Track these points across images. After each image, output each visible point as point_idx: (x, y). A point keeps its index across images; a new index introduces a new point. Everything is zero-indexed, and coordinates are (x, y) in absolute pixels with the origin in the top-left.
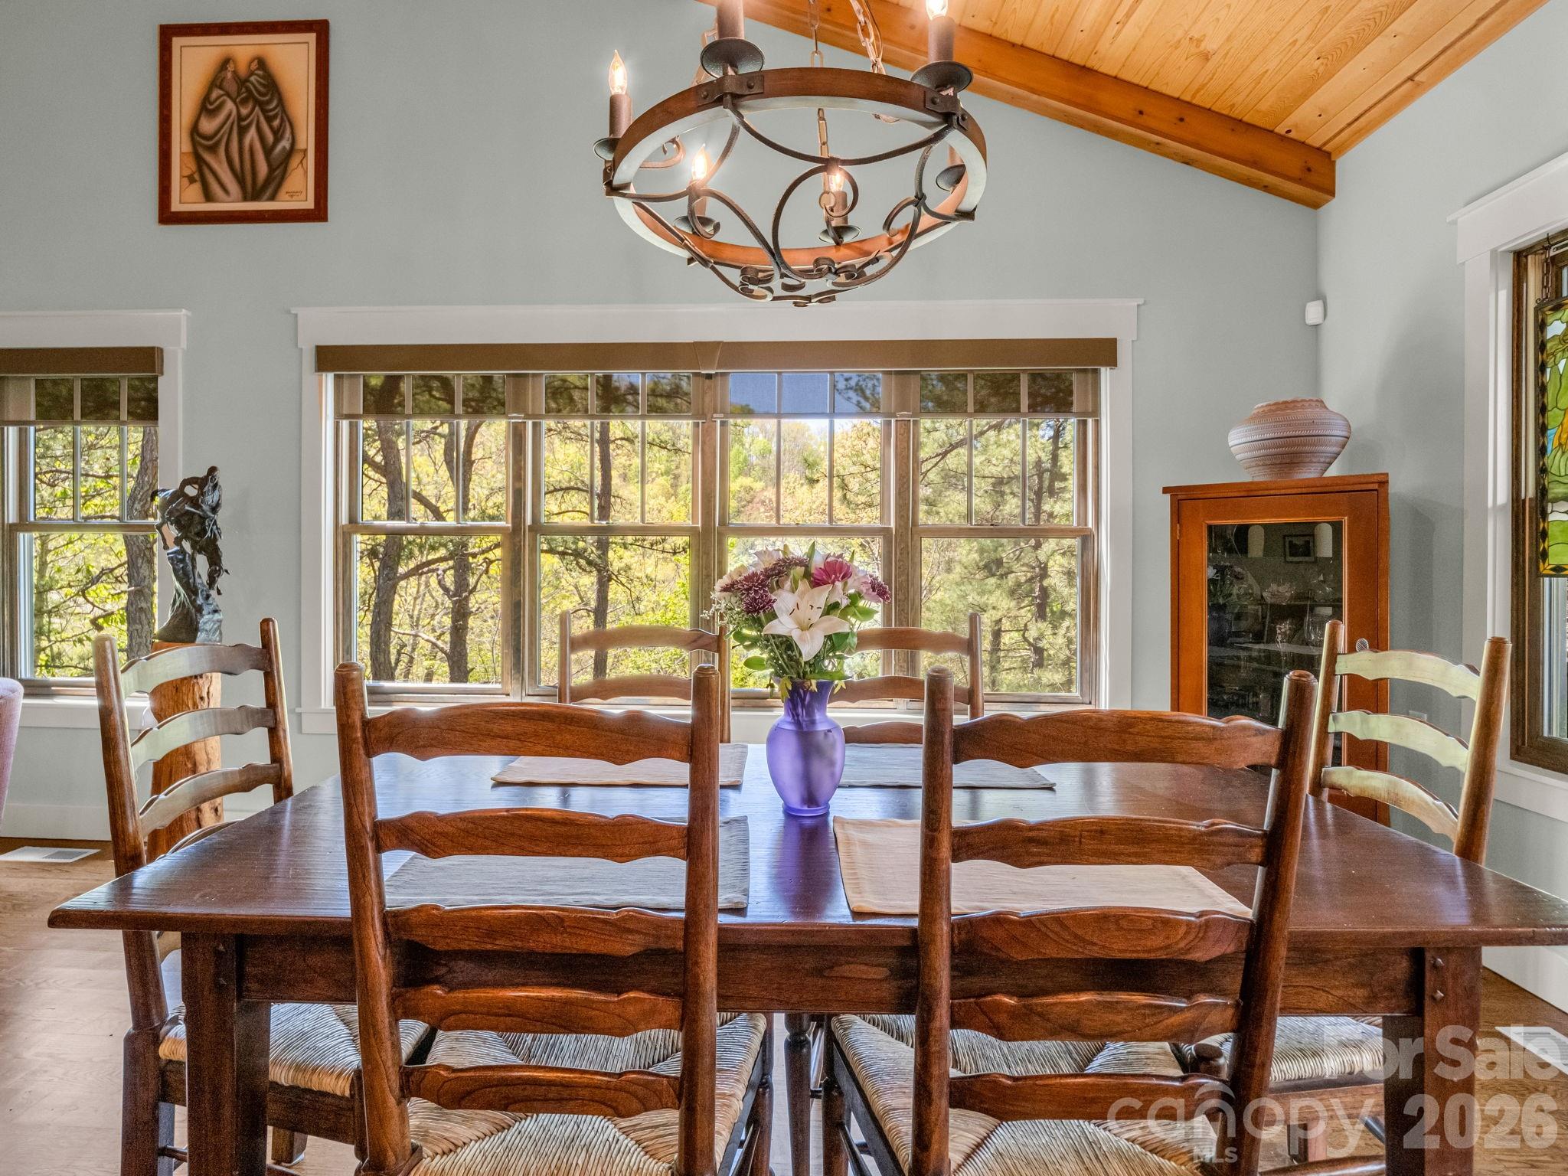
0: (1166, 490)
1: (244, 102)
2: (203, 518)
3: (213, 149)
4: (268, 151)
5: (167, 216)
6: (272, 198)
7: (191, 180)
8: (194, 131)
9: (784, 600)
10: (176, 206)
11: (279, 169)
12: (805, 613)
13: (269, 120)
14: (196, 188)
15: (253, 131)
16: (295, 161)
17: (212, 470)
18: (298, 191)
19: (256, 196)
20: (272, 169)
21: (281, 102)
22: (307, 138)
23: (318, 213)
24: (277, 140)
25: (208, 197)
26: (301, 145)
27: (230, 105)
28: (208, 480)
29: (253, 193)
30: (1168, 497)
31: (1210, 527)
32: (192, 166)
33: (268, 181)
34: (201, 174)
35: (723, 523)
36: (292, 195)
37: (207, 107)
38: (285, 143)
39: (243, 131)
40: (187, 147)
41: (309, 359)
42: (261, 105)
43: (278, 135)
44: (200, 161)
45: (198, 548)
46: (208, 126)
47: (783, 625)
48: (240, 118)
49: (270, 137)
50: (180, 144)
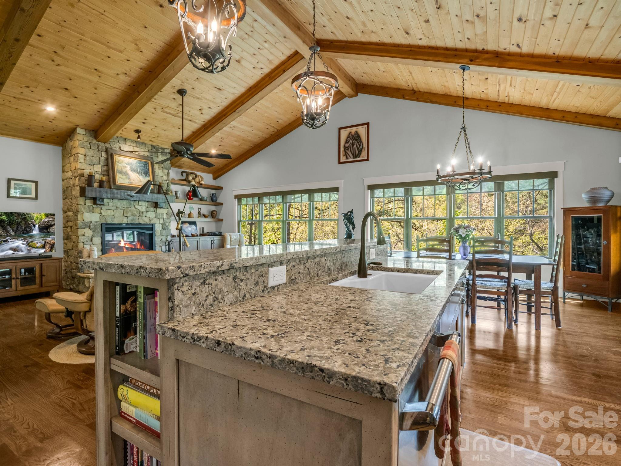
0: (561, 209)
1: (353, 140)
2: (351, 218)
3: (348, 149)
4: (358, 149)
5: (340, 163)
6: (359, 158)
7: (344, 156)
8: (345, 146)
9: (460, 230)
10: (341, 161)
11: (360, 152)
12: (463, 232)
13: (358, 143)
14: (345, 157)
15: (355, 145)
16: (363, 150)
17: (352, 210)
18: (364, 156)
19: (356, 157)
20: (359, 152)
21: (360, 139)
22: (365, 145)
23: (368, 159)
24: (360, 147)
25: (347, 158)
26: (364, 147)
27: (351, 141)
28: (351, 212)
29: (355, 157)
30: (562, 210)
31: (572, 217)
32: (344, 153)
33: (358, 154)
34: (346, 155)
35: (454, 216)
36: (362, 156)
37: (347, 142)
38: (361, 147)
39: (353, 145)
40: (343, 150)
41: (366, 188)
42: (357, 140)
43: (360, 145)
44: (346, 152)
45: (350, 223)
46: (347, 145)
47: (460, 233)
48: (353, 143)
49: (358, 146)
50: (342, 149)
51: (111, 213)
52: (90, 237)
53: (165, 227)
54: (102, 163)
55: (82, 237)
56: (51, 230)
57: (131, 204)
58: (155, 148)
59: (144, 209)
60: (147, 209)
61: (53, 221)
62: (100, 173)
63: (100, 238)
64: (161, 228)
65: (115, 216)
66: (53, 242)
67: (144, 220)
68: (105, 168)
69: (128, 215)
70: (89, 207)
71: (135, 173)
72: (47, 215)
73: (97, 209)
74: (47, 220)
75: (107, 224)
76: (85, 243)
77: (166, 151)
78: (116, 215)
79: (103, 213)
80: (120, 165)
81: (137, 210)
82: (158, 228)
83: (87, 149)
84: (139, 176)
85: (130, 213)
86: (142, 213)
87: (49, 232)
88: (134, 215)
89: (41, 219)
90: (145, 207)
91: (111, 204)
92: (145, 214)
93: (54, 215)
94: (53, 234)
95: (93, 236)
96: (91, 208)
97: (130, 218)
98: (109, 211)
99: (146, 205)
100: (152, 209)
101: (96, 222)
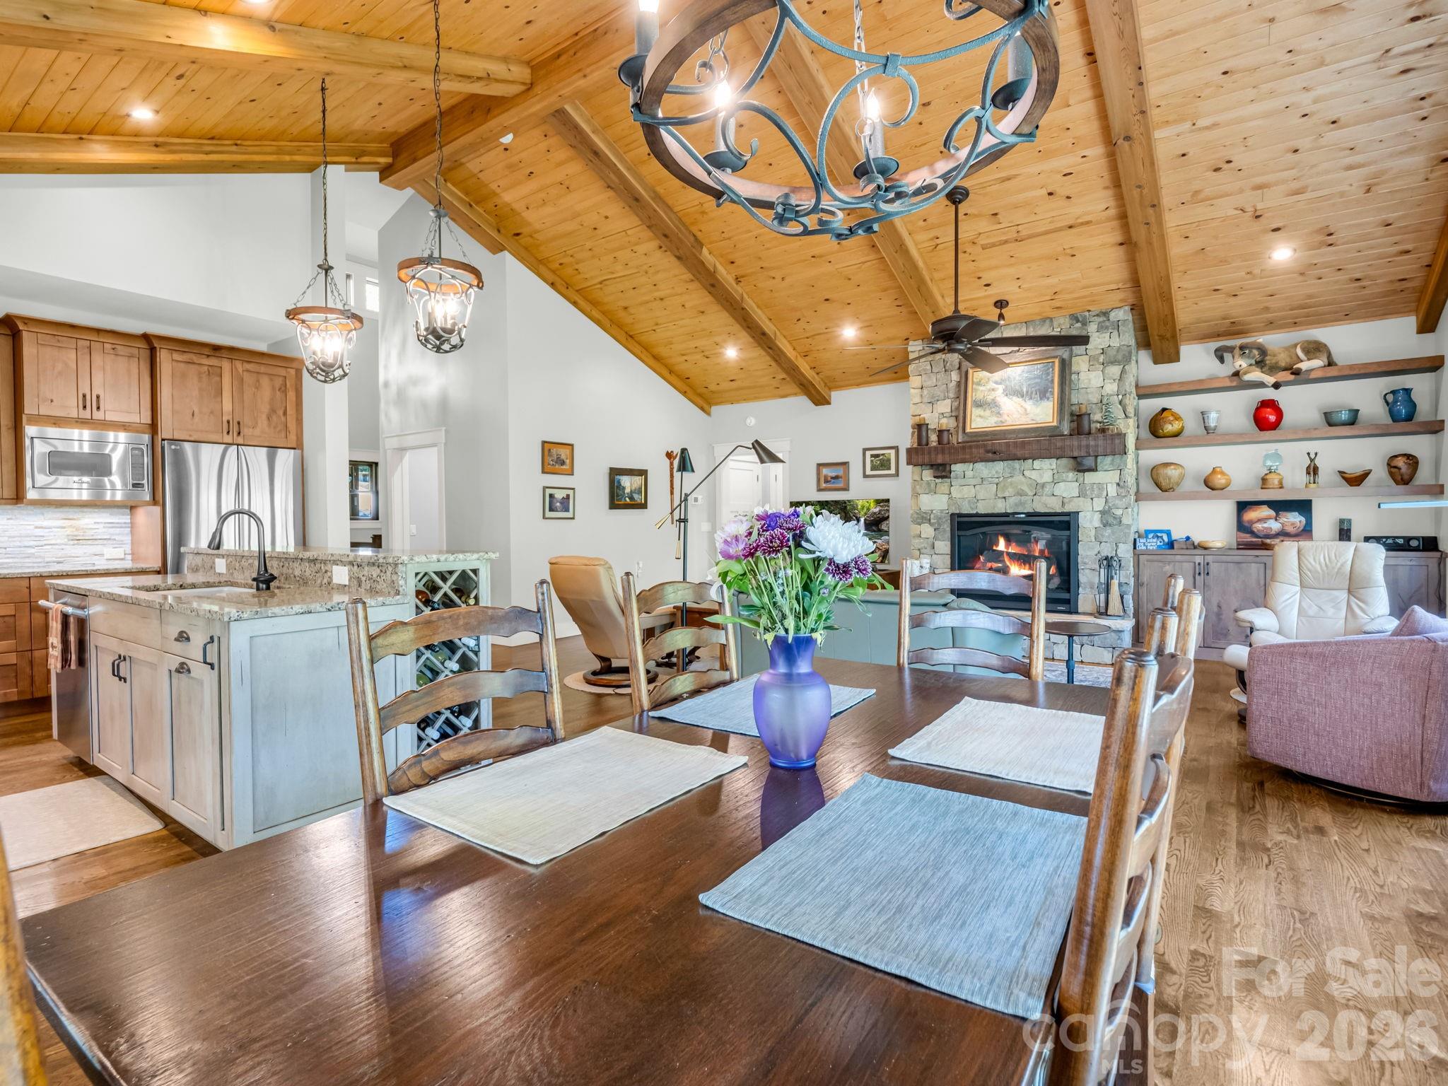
51: (968, 492)
52: (931, 540)
53: (1111, 520)
54: (952, 395)
55: (917, 541)
56: (884, 526)
57: (1014, 469)
58: (1078, 321)
59: (1047, 477)
60: (1056, 477)
61: (888, 511)
62: (947, 415)
63: (949, 543)
64: (1097, 523)
65: (978, 497)
66: (886, 547)
67: (1047, 504)
68: (956, 404)
69: (1006, 494)
70: (928, 483)
71: (1014, 398)
72: (878, 502)
73: (943, 485)
74: (877, 510)
75: (960, 515)
76: (922, 551)
77: (1115, 315)
78: (980, 496)
79: (954, 494)
80: (981, 388)
81: (1030, 482)
82: (1089, 522)
83: (924, 376)
84: (1023, 403)
85: (1010, 490)
86: (1043, 486)
87: (880, 530)
88: (1021, 493)
89: (868, 509)
90: (1050, 473)
91: (969, 474)
92: (1047, 490)
93: (888, 501)
94: (887, 533)
95: (935, 538)
96: (933, 485)
97: (1012, 501)
98: (965, 488)
99: (1054, 466)
100: (1071, 475)
101: (942, 511)
